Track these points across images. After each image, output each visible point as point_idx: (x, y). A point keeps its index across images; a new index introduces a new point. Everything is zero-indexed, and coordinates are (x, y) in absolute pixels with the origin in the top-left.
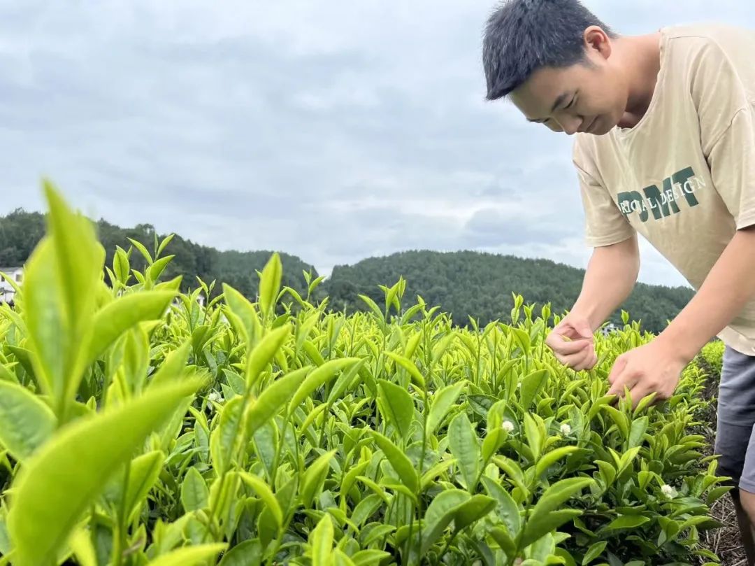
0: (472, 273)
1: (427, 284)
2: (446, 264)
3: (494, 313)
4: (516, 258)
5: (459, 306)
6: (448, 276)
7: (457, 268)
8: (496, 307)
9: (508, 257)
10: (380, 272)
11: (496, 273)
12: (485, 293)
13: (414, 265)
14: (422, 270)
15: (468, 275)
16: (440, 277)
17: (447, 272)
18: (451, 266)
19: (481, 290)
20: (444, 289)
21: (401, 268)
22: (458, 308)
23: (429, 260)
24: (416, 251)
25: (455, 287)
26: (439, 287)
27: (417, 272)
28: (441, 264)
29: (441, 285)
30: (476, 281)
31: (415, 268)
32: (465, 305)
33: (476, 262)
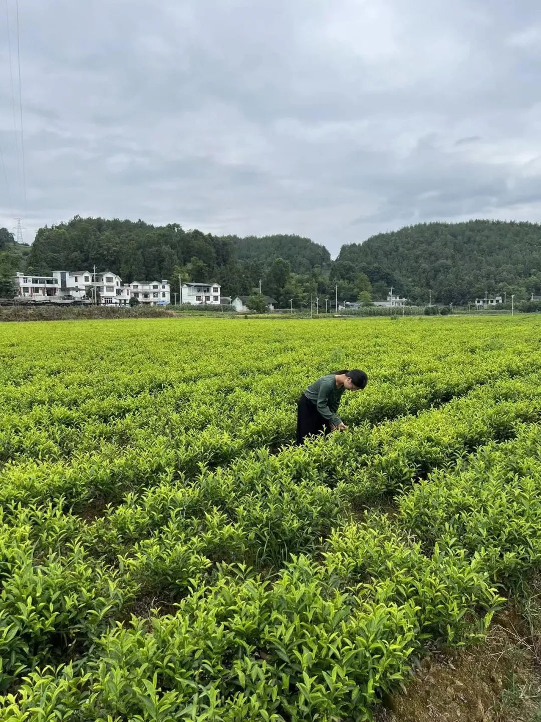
0: (479, 244)
1: (433, 258)
2: (454, 236)
3: (496, 283)
4: (531, 225)
5: (461, 279)
6: (455, 249)
7: (466, 240)
8: (498, 277)
9: (522, 225)
10: (387, 248)
11: (506, 242)
12: (490, 265)
13: (421, 239)
14: (429, 244)
15: (475, 247)
16: (447, 250)
17: (455, 244)
18: (460, 238)
19: (486, 262)
20: (449, 262)
21: (408, 243)
22: (460, 281)
23: (437, 233)
24: (425, 224)
25: (461, 259)
26: (445, 261)
27: (424, 246)
28: (449, 237)
29: (447, 258)
30: (482, 252)
31: (422, 243)
32: (467, 277)
33: (486, 232)
